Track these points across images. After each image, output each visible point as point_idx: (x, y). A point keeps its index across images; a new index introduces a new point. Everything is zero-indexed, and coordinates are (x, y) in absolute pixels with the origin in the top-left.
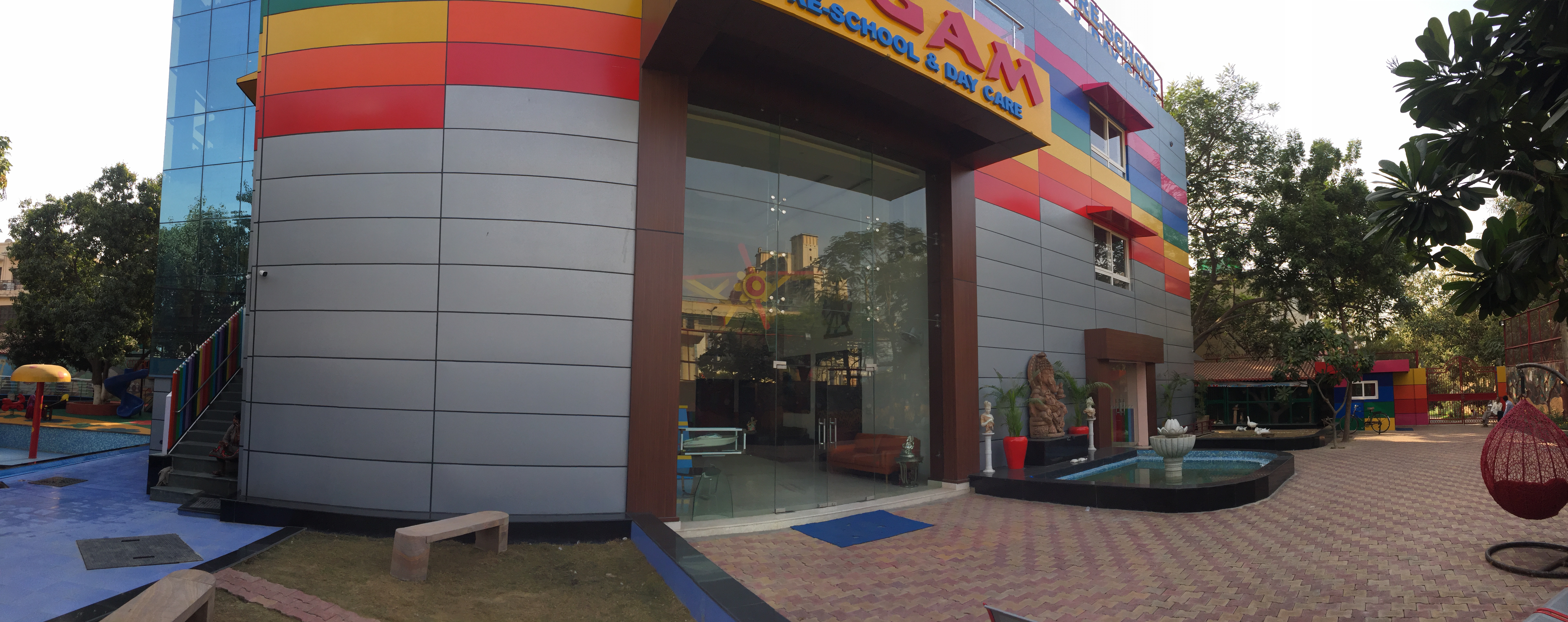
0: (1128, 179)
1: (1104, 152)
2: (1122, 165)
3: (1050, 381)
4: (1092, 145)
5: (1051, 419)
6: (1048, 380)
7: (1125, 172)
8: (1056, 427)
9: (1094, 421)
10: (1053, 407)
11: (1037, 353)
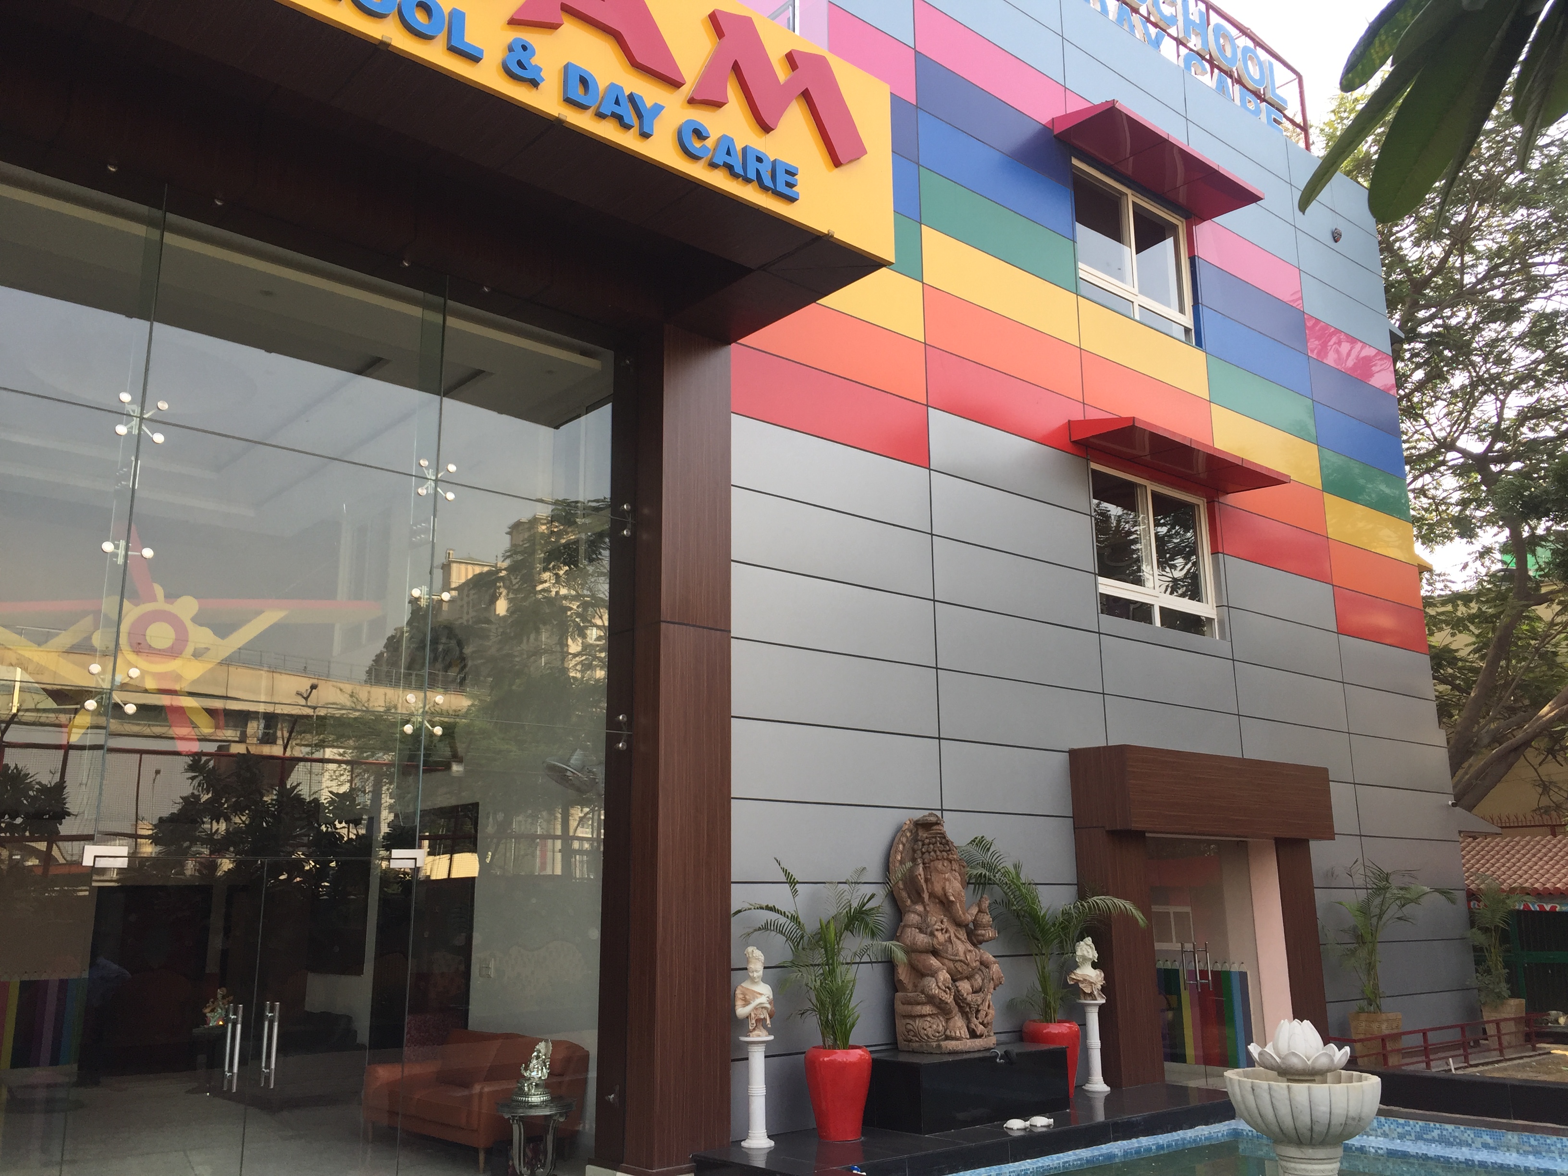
0: (1199, 344)
1: (1122, 279)
2: (1182, 310)
3: (950, 891)
4: (1080, 265)
5: (949, 999)
6: (944, 889)
7: (1190, 324)
8: (968, 1021)
9: (1101, 1007)
10: (958, 965)
11: (918, 815)
